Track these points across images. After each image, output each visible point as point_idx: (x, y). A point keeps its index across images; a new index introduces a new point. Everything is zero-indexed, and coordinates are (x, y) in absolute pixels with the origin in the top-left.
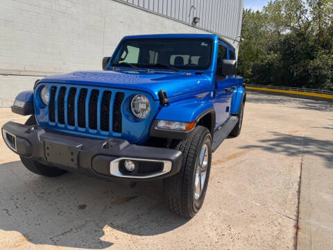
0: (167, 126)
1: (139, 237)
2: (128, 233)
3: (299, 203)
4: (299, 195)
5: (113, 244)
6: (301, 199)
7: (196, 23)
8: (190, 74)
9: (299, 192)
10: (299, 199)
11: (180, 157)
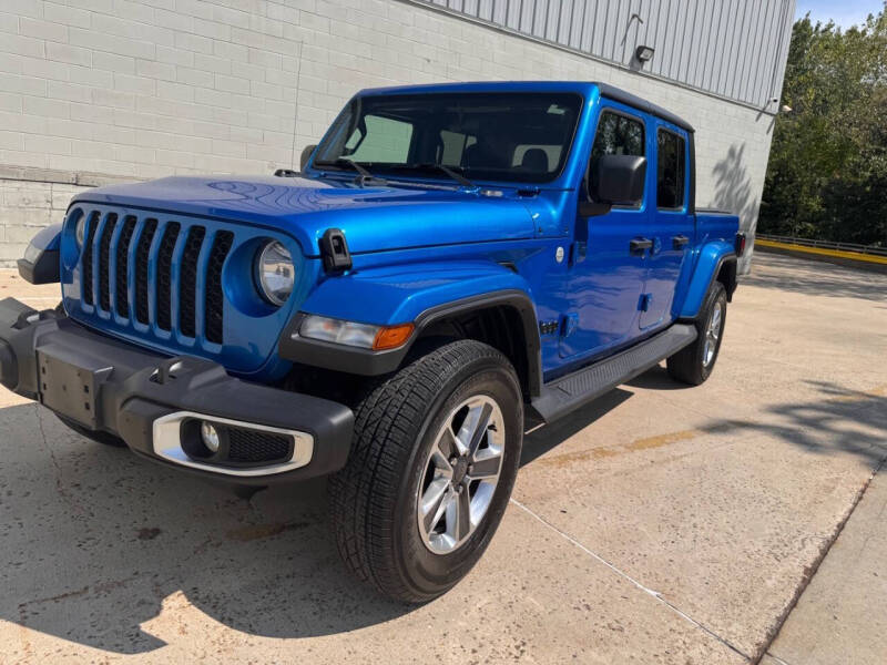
0: (329, 331)
1: (243, 636)
2: (222, 620)
3: (794, 604)
4: (806, 582)
5: (164, 644)
6: (805, 597)
7: (642, 61)
8: (499, 194)
9: (812, 572)
10: (799, 592)
11: (345, 424)
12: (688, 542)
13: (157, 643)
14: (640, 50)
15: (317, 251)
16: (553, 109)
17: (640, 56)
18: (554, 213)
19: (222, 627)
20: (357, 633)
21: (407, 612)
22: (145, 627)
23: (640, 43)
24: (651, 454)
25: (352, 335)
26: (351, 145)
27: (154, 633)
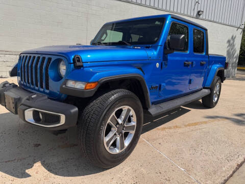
0: (74, 85)
1: (53, 175)
3: (231, 176)
4: (237, 169)
5: (30, 176)
6: (236, 174)
8: (139, 48)
9: (240, 166)
10: (234, 172)
12: (198, 154)
13: (29, 176)
14: (199, 12)
15: (72, 62)
16: (157, 23)
17: (199, 14)
18: (155, 53)
19: (48, 172)
20: (86, 176)
21: (103, 171)
22: (27, 171)
23: (199, 10)
24: (192, 128)
25: (80, 86)
26: (103, 38)
27: (29, 173)
